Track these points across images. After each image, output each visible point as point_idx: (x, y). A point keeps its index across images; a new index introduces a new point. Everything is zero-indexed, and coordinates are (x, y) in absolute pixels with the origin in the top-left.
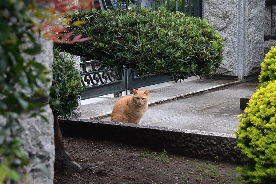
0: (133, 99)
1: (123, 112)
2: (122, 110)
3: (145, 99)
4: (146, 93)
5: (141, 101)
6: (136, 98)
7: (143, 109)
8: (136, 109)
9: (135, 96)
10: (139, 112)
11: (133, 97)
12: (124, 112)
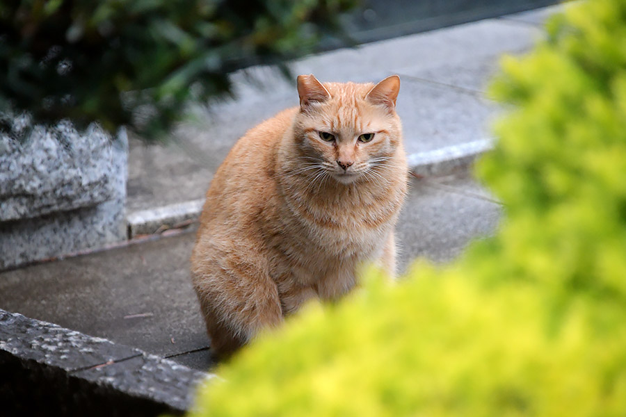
0: (299, 139)
1: (241, 219)
2: (239, 205)
3: (377, 138)
4: (382, 97)
5: (348, 150)
6: (316, 137)
7: (363, 204)
8: (315, 210)
9: (309, 122)
10: (337, 226)
11: (297, 128)
12: (248, 223)
